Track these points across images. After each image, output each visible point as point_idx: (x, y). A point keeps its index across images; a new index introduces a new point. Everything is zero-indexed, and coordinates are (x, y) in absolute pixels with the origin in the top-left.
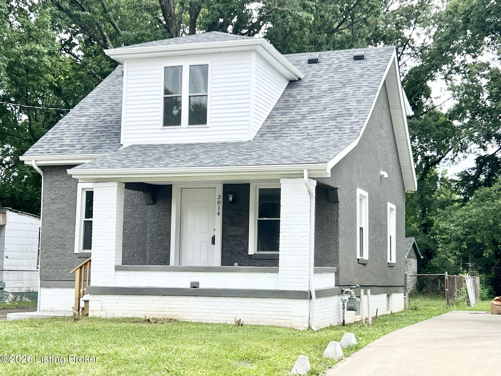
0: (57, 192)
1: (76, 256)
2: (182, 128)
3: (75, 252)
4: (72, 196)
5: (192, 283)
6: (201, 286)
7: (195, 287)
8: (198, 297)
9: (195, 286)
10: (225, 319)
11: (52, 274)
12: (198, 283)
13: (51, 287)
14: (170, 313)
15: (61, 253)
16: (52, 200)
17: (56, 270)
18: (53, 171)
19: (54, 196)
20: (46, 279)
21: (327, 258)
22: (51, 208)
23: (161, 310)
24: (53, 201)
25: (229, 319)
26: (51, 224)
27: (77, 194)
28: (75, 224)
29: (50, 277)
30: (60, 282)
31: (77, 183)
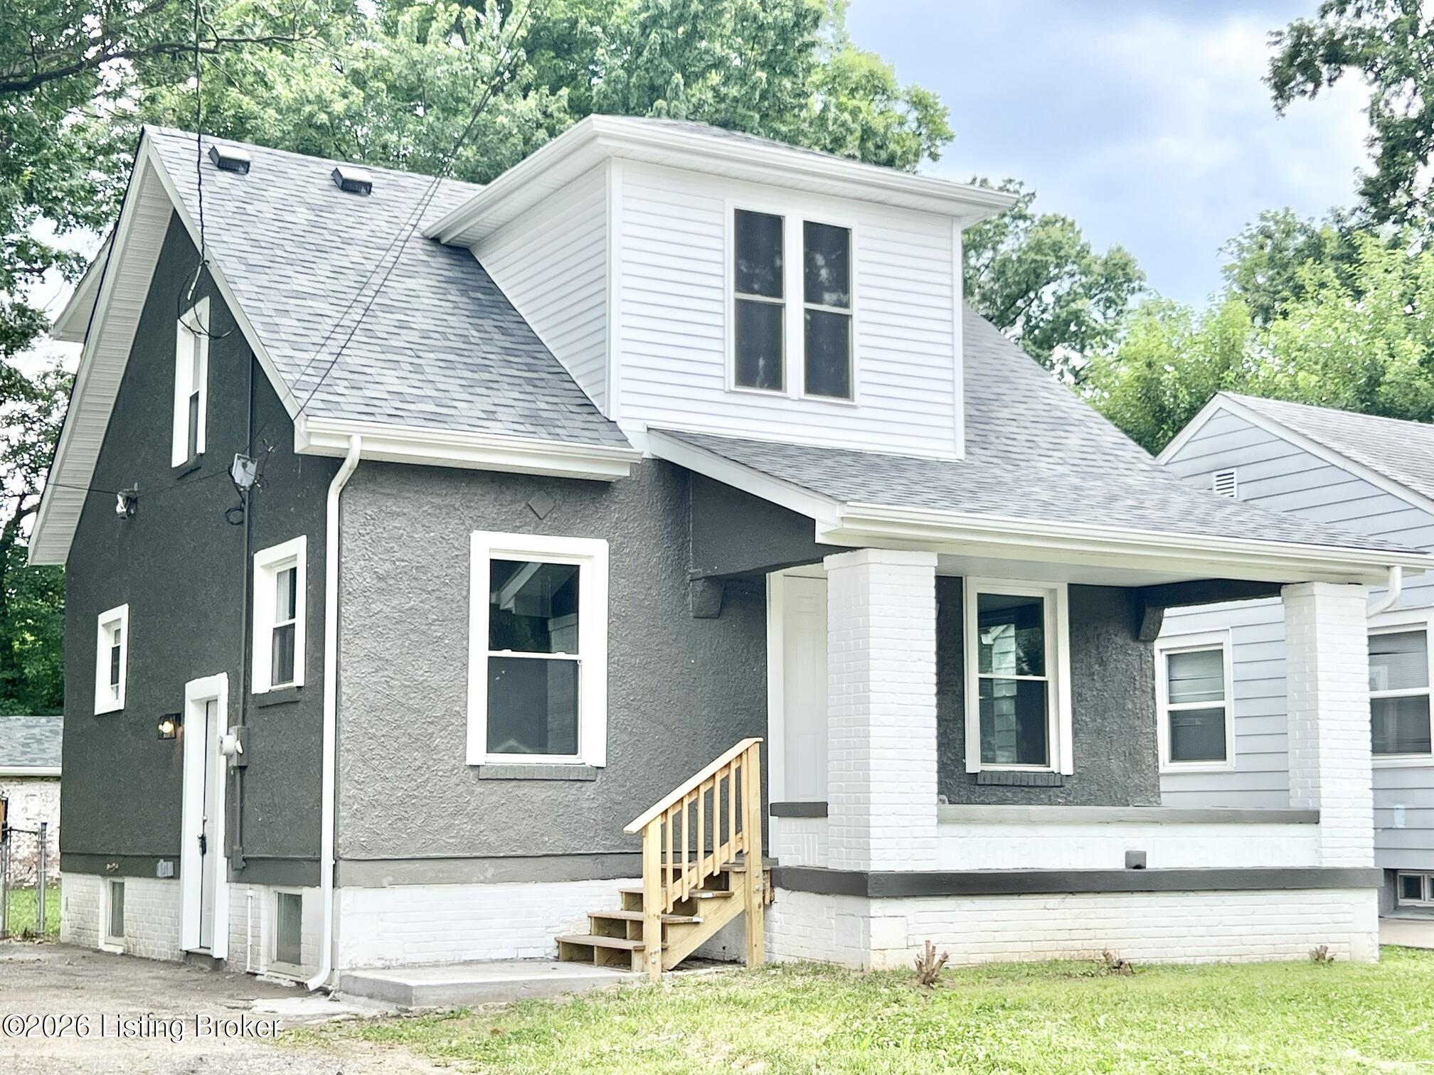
0: (398, 555)
1: (472, 774)
2: (787, 398)
3: (469, 762)
4: (449, 571)
5: (1128, 855)
6: (1152, 864)
7: (1138, 867)
8: (1153, 894)
9: (1136, 863)
10: (1213, 950)
11: (385, 836)
12: (1144, 855)
13: (385, 883)
14: (1087, 944)
15: (418, 763)
16: (379, 578)
17: (400, 824)
18: (379, 480)
19: (388, 566)
20: (362, 856)
21: (1137, 781)
22: (376, 607)
23: (1066, 935)
24: (382, 585)
25: (1223, 951)
26: (379, 663)
27: (468, 568)
28: (465, 666)
29: (381, 850)
30: (417, 864)
31: (469, 531)
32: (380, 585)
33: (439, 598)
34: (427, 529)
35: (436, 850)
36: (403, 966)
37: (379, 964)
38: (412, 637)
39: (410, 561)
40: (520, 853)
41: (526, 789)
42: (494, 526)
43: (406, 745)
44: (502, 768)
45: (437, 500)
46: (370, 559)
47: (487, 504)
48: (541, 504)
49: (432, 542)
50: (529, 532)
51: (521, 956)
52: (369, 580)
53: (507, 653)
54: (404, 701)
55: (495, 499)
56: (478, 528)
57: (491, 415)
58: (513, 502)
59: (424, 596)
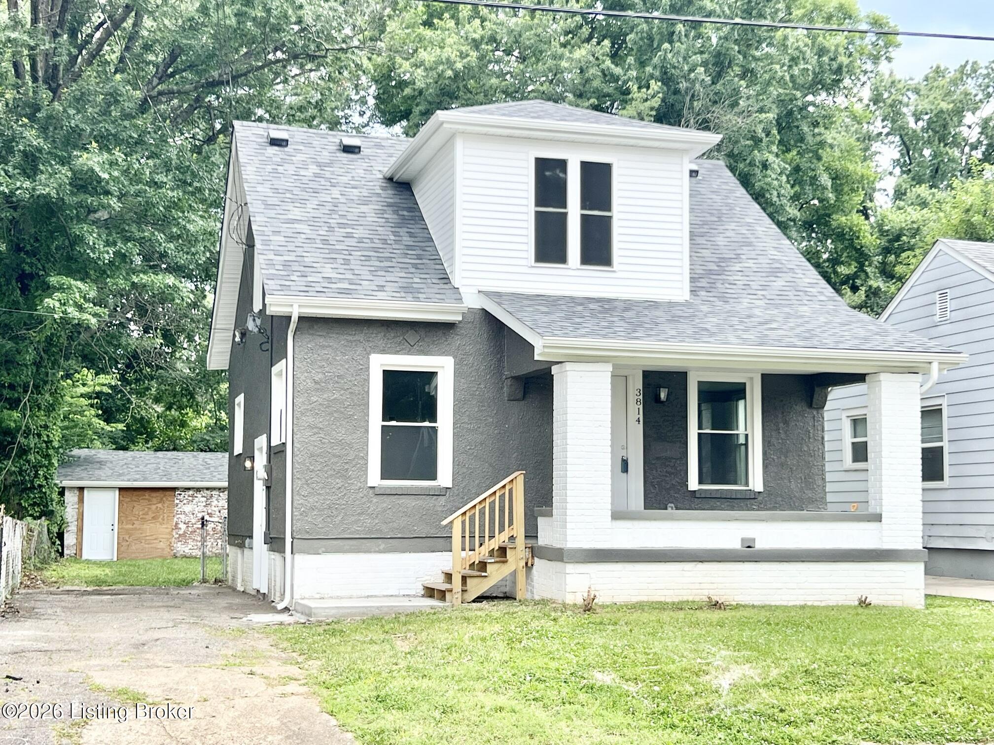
1: (371, 491)
2: (569, 269)
3: (369, 485)
4: (357, 378)
5: (743, 540)
6: (759, 545)
7: (749, 547)
8: (759, 563)
9: (748, 544)
11: (320, 526)
12: (753, 540)
13: (320, 551)
15: (339, 485)
16: (316, 383)
17: (329, 520)
20: (307, 536)
21: (810, 495)
22: (314, 399)
26: (315, 430)
27: (368, 375)
28: (367, 431)
29: (318, 533)
30: (339, 542)
31: (369, 354)
32: (318, 386)
33: (351, 393)
34: (344, 354)
35: (350, 534)
36: (331, 598)
37: (318, 596)
38: (335, 415)
39: (334, 373)
40: (399, 536)
41: (403, 500)
42: (383, 351)
43: (332, 475)
44: (391, 488)
45: (350, 338)
46: (310, 372)
47: (378, 337)
48: (412, 337)
49: (347, 362)
50: (405, 354)
51: (402, 593)
52: (310, 384)
53: (394, 423)
54: (330, 451)
55: (385, 336)
56: (374, 353)
57: (381, 288)
58: (394, 337)
59: (342, 392)
